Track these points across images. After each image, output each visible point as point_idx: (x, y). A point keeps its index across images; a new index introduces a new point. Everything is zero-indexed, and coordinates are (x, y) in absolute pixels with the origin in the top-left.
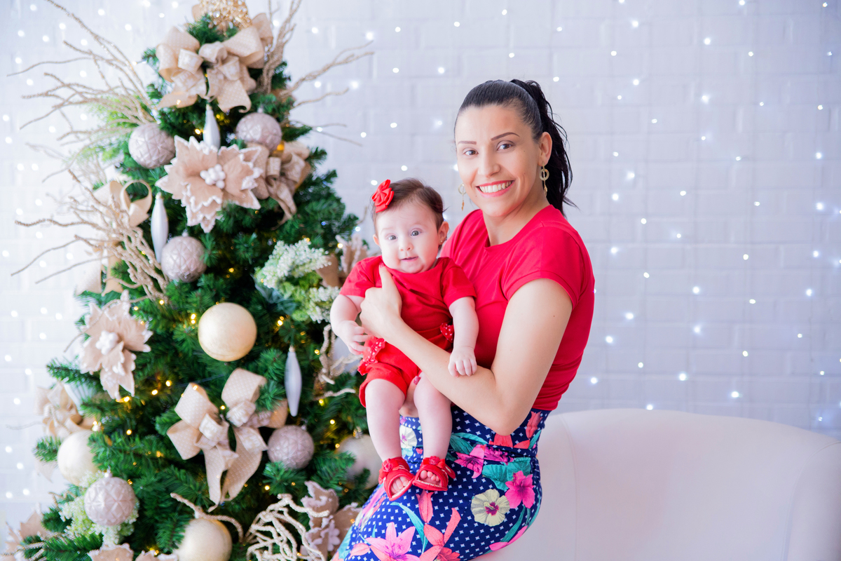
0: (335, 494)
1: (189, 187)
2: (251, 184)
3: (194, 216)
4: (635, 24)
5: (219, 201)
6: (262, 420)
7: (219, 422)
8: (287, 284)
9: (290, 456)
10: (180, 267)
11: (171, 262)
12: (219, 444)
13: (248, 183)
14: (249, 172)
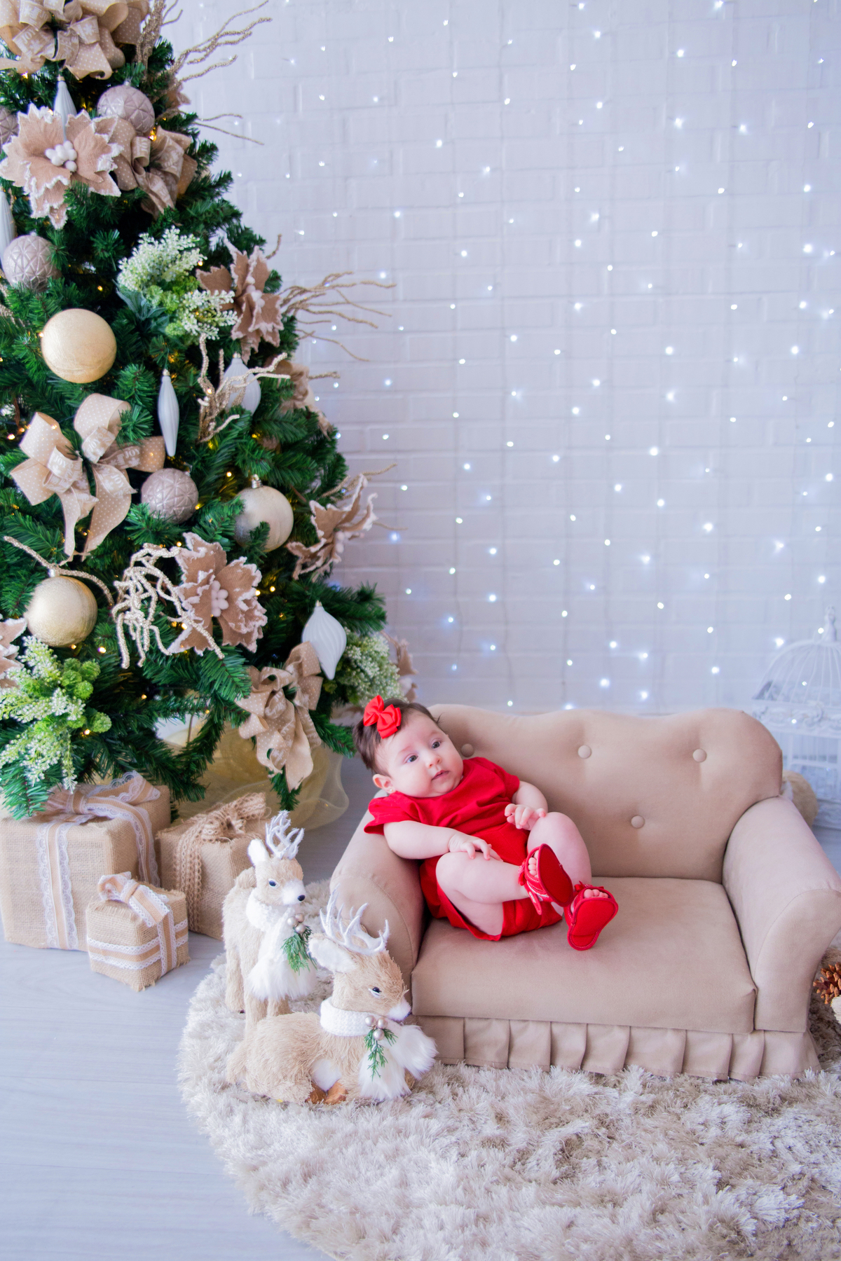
0: (222, 549)
1: (28, 167)
2: (108, 164)
3: (40, 208)
4: (598, 34)
5: (66, 182)
6: (130, 459)
7: (73, 457)
8: (154, 288)
9: (165, 502)
10: (22, 269)
11: (13, 264)
12: (75, 485)
13: (105, 164)
14: (104, 149)
